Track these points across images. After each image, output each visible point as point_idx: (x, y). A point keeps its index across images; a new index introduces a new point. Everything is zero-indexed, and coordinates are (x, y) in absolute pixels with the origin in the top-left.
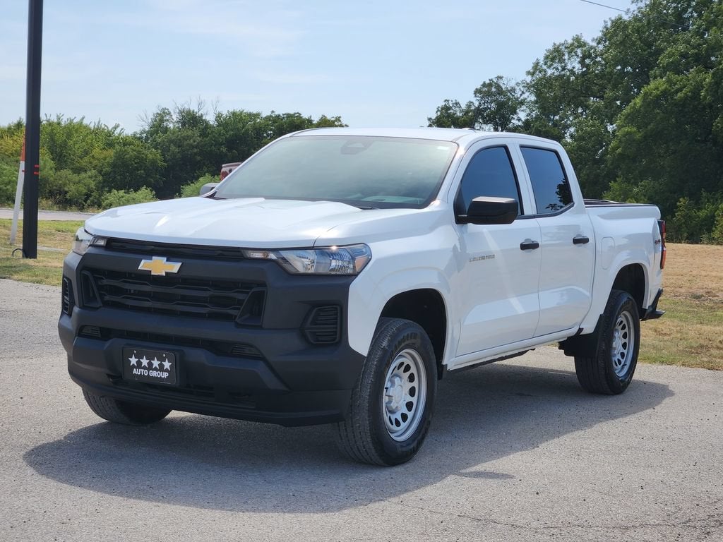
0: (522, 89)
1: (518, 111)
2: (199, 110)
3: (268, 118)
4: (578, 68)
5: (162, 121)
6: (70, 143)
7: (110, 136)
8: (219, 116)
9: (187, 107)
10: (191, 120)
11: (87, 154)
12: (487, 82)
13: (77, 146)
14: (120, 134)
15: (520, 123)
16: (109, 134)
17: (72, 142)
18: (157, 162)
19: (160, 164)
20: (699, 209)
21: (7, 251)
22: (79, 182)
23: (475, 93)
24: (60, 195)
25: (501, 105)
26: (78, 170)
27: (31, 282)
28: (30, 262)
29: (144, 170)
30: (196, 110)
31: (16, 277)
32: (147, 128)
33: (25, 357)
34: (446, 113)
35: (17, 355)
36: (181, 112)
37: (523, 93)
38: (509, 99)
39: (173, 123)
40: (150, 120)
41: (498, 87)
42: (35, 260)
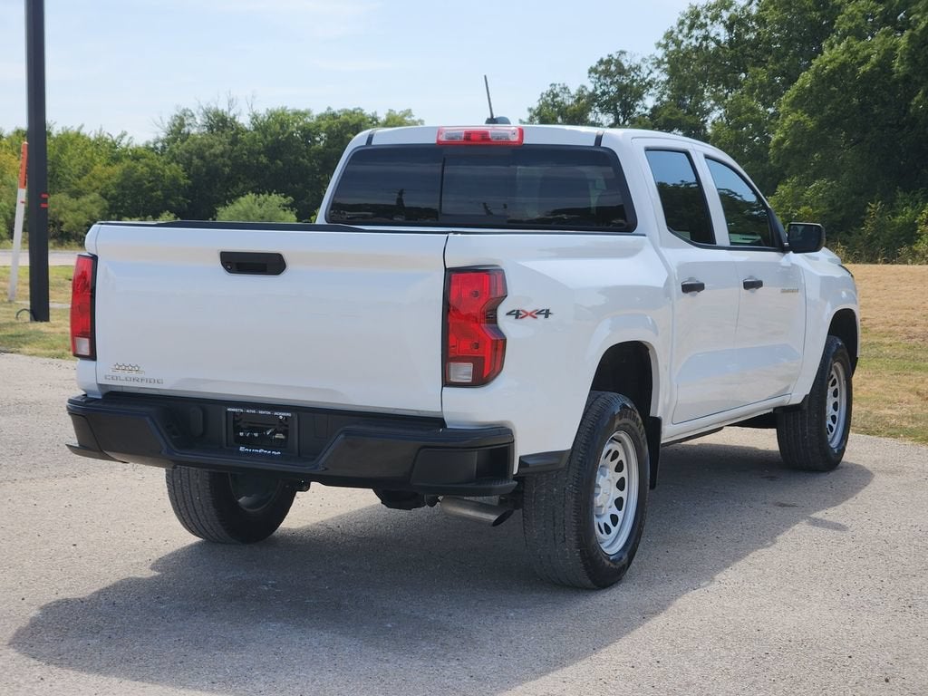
0: (650, 67)
1: (644, 96)
2: (230, 109)
3: (321, 118)
4: (724, 36)
5: (182, 125)
6: (64, 158)
7: (116, 147)
8: (255, 117)
9: (213, 106)
10: (220, 123)
11: (87, 172)
12: (605, 58)
13: (73, 162)
14: (128, 145)
15: (648, 112)
16: (113, 145)
17: (66, 158)
18: (178, 179)
19: (182, 182)
20: (895, 215)
21: (8, 312)
22: (79, 209)
23: (590, 72)
24: (54, 227)
25: (623, 89)
26: (76, 194)
27: (49, 356)
28: (42, 326)
29: (161, 190)
30: (226, 110)
31: (26, 349)
32: (162, 135)
33: (65, 476)
34: (552, 100)
35: (54, 473)
36: (206, 113)
37: (651, 72)
38: (633, 81)
39: (196, 127)
40: (167, 125)
41: (619, 64)
42: (47, 323)
